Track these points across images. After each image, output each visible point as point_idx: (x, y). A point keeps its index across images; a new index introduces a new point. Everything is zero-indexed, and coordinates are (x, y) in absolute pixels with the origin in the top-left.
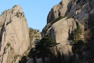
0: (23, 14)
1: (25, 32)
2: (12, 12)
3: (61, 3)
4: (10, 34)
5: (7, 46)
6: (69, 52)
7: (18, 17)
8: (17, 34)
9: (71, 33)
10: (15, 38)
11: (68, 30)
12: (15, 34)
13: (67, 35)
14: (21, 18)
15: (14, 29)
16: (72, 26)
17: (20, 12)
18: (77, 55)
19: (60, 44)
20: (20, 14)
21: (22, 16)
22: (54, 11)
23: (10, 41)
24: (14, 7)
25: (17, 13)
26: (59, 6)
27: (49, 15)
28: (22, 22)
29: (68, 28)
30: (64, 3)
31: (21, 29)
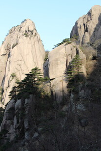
0: (34, 32)
1: (38, 57)
2: (20, 30)
3: (89, 14)
4: (15, 60)
5: (12, 77)
6: (63, 91)
7: (27, 36)
8: (25, 60)
9: (68, 64)
10: (23, 67)
11: (66, 61)
12: (23, 61)
13: (65, 68)
14: (32, 38)
15: (21, 54)
16: (71, 55)
17: (30, 30)
18: (72, 95)
19: (54, 80)
20: (30, 33)
21: (34, 34)
22: (78, 25)
23: (16, 70)
24: (23, 22)
25: (26, 31)
26: (86, 18)
27: (72, 31)
28: (33, 43)
29: (66, 58)
30: (93, 13)
31: (31, 54)
